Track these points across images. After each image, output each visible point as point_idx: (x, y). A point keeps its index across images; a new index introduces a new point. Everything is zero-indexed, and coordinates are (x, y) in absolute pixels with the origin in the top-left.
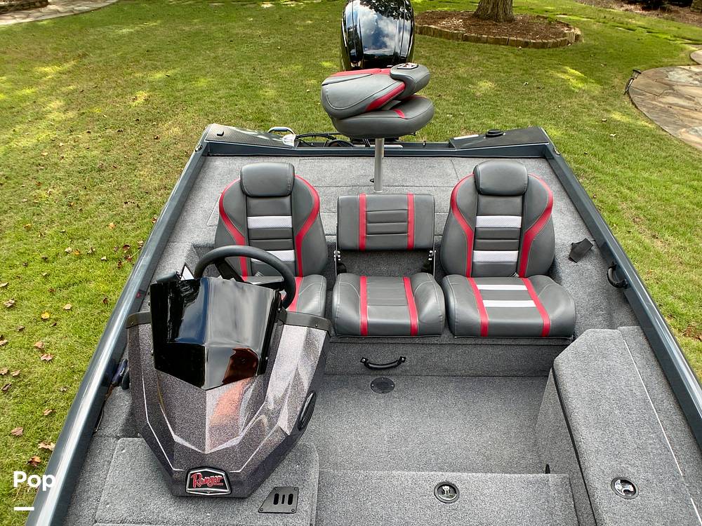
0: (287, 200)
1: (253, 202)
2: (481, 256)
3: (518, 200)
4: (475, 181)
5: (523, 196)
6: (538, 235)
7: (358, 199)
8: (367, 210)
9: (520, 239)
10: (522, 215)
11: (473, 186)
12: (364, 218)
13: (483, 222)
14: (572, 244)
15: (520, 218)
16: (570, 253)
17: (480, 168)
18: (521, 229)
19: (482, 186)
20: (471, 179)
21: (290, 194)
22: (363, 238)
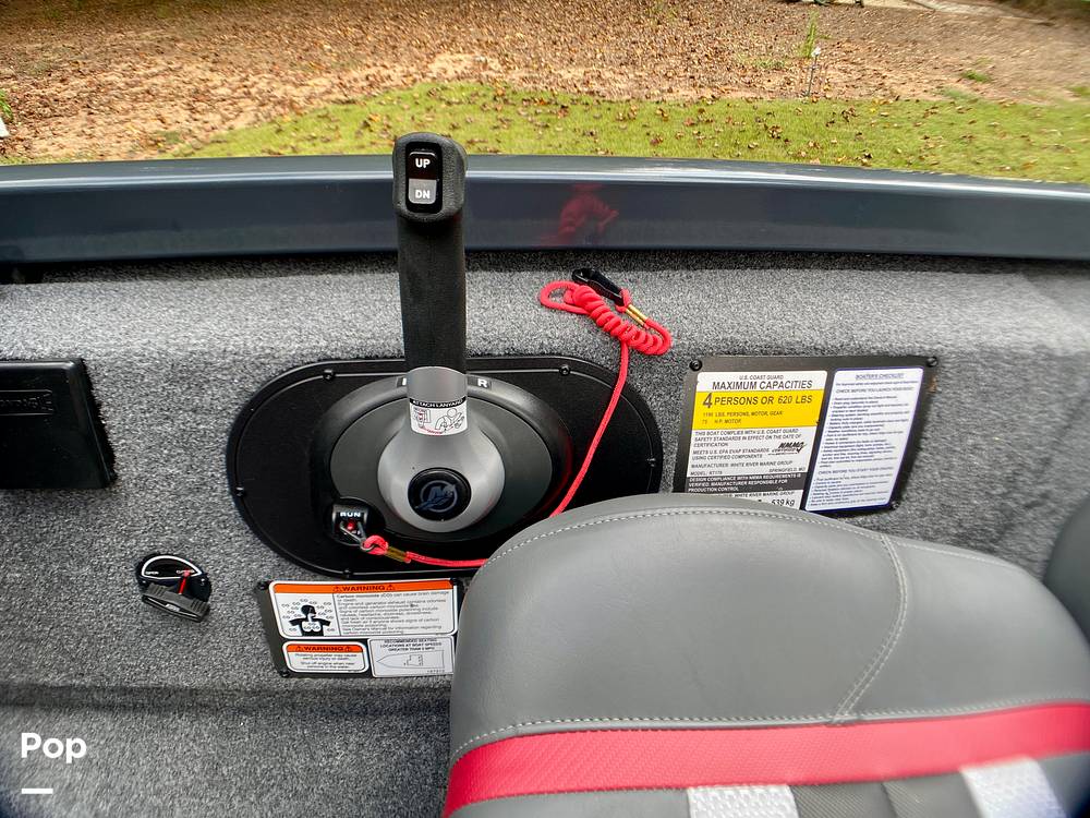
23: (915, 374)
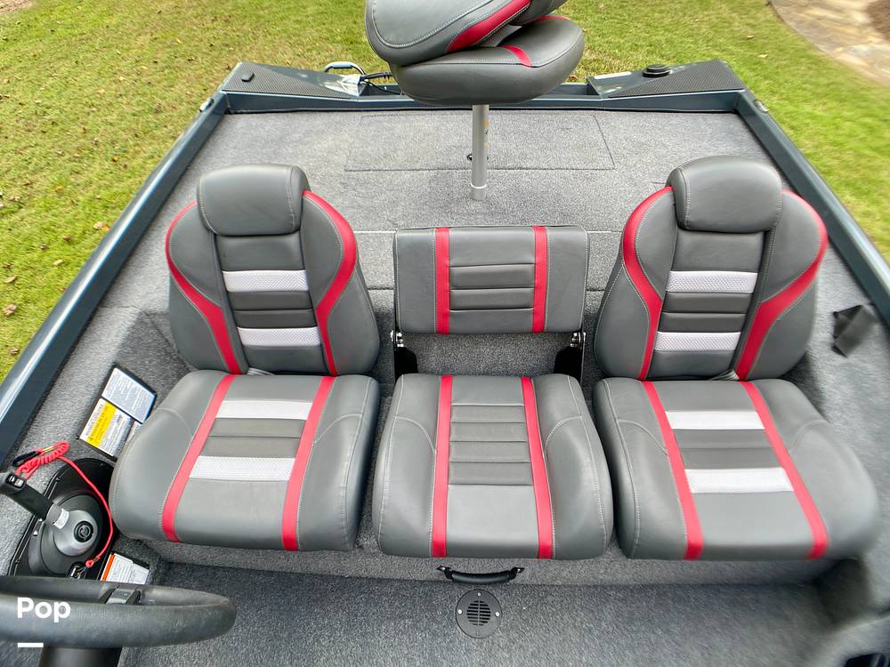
0: (293, 240)
1: (230, 244)
2: (670, 342)
3: (755, 241)
4: (675, 205)
5: (767, 234)
6: (786, 311)
7: (433, 241)
8: (452, 263)
9: (748, 313)
10: (760, 269)
11: (671, 215)
12: (446, 278)
13: (683, 282)
14: (835, 314)
15: (754, 275)
16: (835, 337)
17: (687, 176)
18: (754, 295)
19: (689, 217)
20: (665, 200)
21: (298, 229)
22: (444, 316)
23: (116, 371)
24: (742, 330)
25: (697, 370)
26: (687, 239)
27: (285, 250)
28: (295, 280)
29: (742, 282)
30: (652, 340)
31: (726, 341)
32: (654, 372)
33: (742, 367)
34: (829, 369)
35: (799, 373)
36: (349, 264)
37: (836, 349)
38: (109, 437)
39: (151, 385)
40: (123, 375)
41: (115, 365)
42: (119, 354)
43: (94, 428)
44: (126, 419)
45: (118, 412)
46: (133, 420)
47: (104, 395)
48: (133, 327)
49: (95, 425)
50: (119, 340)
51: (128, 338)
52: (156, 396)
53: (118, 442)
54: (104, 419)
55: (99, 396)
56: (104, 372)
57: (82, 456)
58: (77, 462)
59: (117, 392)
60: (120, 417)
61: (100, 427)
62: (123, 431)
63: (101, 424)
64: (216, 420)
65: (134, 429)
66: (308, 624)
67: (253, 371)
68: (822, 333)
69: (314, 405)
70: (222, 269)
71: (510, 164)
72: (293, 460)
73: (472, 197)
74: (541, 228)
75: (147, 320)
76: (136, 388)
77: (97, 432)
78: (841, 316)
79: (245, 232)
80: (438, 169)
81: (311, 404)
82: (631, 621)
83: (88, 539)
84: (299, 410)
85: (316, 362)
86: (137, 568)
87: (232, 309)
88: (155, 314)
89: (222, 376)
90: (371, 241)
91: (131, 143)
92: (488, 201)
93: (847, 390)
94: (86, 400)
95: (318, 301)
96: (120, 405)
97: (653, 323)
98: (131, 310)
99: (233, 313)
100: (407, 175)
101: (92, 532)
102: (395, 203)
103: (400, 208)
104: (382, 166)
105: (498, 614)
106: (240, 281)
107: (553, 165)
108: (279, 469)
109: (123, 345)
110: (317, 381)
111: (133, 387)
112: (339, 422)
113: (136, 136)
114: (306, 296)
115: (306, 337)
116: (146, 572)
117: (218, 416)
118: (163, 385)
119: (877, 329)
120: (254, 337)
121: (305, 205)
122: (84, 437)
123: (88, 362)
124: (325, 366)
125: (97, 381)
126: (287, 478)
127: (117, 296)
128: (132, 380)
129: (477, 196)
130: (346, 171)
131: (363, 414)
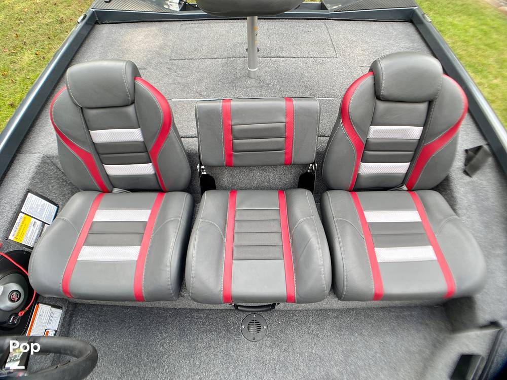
0: (131, 109)
1: (92, 113)
2: (368, 169)
3: (423, 107)
4: (375, 84)
5: (430, 103)
6: (439, 150)
7: (221, 108)
8: (233, 123)
9: (416, 151)
10: (425, 125)
11: (371, 91)
12: (229, 132)
13: (377, 132)
14: (466, 151)
15: (420, 129)
16: (465, 165)
17: (383, 65)
18: (420, 140)
19: (383, 92)
20: (369, 80)
21: (133, 102)
22: (229, 156)
23: (30, 194)
24: (411, 161)
25: (383, 185)
26: (381, 106)
27: (127, 116)
28: (134, 135)
29: (414, 133)
30: (357, 167)
31: (401, 168)
32: (357, 187)
33: (410, 183)
34: (461, 184)
35: (443, 187)
36: (168, 124)
37: (466, 172)
38: (29, 236)
39: (54, 201)
40: (35, 197)
41: (29, 191)
42: (31, 184)
43: (17, 231)
44: (39, 223)
45: (33, 220)
46: (44, 223)
47: (23, 210)
48: (39, 166)
49: (18, 229)
50: (31, 175)
51: (36, 173)
52: (58, 207)
53: (35, 238)
54: (24, 225)
55: (19, 211)
56: (21, 196)
57: (11, 250)
58: (7, 254)
59: (31, 208)
60: (35, 223)
61: (22, 230)
62: (37, 231)
63: (22, 228)
64: (93, 223)
65: (45, 229)
66: (157, 336)
67: (116, 190)
68: (459, 162)
69: (152, 212)
70: (89, 129)
71: (273, 55)
72: (139, 248)
73: (249, 76)
74: (289, 99)
75: (48, 161)
76: (44, 204)
77: (20, 233)
78: (470, 153)
79: (100, 105)
80: (228, 58)
81: (149, 212)
82: (341, 328)
83: (18, 300)
84: (142, 215)
85: (154, 184)
86: (54, 310)
87: (98, 154)
88: (53, 157)
89: (96, 194)
90: (186, 106)
91: (46, 43)
92: (258, 78)
93: (471, 197)
94: (10, 214)
95: (150, 147)
96: (35, 215)
97: (358, 158)
98: (37, 155)
99: (99, 156)
100: (208, 62)
101: (20, 295)
102: (201, 80)
103: (204, 84)
104: (193, 56)
105: (265, 327)
106: (101, 136)
107: (299, 55)
108: (131, 253)
109: (33, 178)
110: (154, 196)
111: (42, 203)
112: (167, 222)
113: (49, 38)
114: (142, 145)
115: (146, 169)
116: (60, 311)
117: (94, 220)
118: (63, 200)
119: (490, 160)
120: (114, 170)
121: (136, 86)
122: (11, 237)
123: (11, 190)
124: (160, 186)
125: (17, 202)
126: (135, 258)
127: (28, 146)
128: (41, 199)
129: (252, 75)
130: (171, 60)
131: (181, 217)
